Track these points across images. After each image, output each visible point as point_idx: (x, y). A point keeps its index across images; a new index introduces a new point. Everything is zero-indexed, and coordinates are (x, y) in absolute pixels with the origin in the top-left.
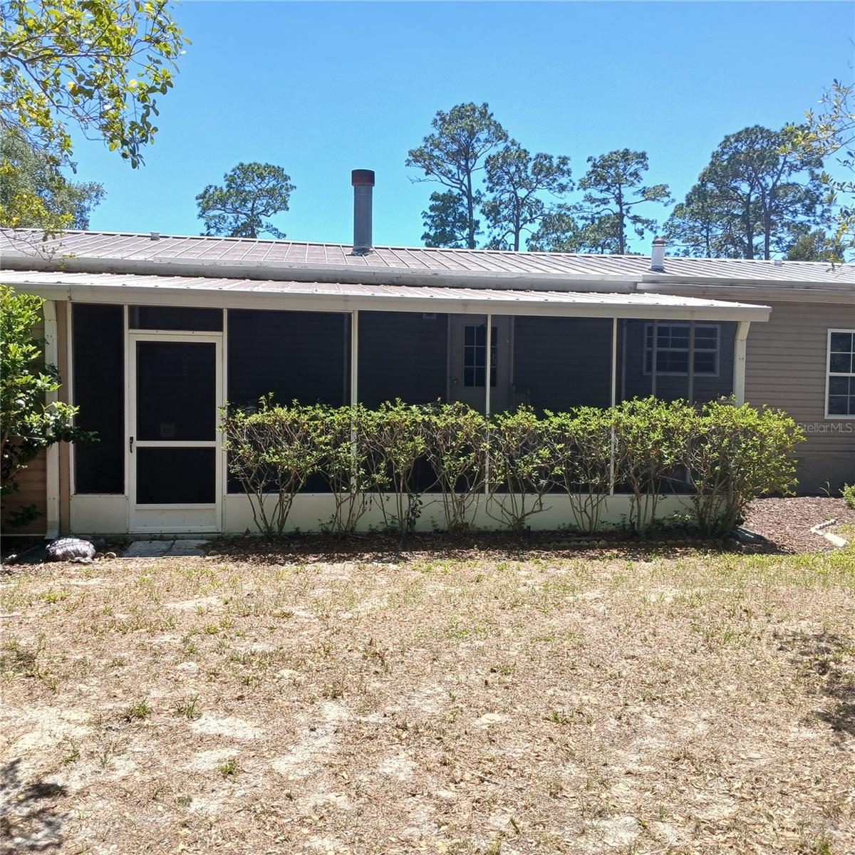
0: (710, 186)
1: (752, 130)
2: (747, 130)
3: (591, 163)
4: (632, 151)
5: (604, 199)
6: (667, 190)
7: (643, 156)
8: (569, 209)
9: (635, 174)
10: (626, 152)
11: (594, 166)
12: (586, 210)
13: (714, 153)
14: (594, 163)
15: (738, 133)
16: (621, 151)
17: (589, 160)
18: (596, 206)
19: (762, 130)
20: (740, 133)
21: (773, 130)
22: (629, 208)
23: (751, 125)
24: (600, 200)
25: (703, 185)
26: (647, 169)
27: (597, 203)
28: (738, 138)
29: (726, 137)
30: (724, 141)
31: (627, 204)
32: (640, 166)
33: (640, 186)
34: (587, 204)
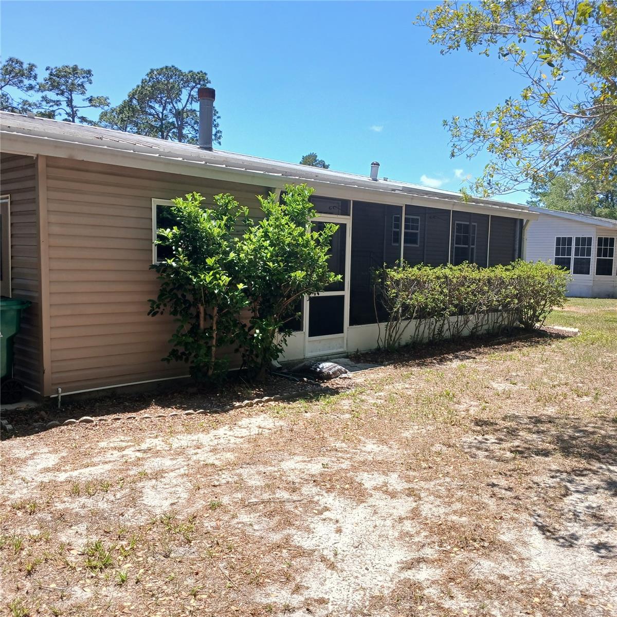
0: (135, 102)
1: (170, 68)
2: (166, 67)
3: (48, 72)
4: (80, 67)
5: (58, 101)
6: (108, 101)
7: (89, 72)
8: (30, 105)
9: (82, 85)
10: (75, 69)
11: (51, 74)
12: (43, 107)
13: (143, 80)
14: (51, 72)
15: (161, 69)
16: (71, 66)
17: (47, 69)
18: (51, 106)
19: (176, 69)
20: (162, 69)
21: (183, 71)
22: (77, 110)
23: (170, 65)
24: (54, 102)
25: (131, 101)
26: (91, 83)
27: (51, 104)
28: (160, 72)
29: (151, 70)
30: (150, 73)
31: (76, 107)
32: (86, 79)
33: (88, 95)
34: (44, 103)
